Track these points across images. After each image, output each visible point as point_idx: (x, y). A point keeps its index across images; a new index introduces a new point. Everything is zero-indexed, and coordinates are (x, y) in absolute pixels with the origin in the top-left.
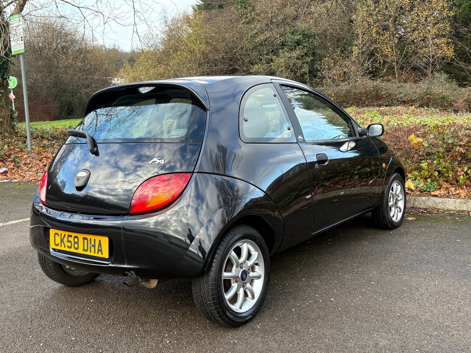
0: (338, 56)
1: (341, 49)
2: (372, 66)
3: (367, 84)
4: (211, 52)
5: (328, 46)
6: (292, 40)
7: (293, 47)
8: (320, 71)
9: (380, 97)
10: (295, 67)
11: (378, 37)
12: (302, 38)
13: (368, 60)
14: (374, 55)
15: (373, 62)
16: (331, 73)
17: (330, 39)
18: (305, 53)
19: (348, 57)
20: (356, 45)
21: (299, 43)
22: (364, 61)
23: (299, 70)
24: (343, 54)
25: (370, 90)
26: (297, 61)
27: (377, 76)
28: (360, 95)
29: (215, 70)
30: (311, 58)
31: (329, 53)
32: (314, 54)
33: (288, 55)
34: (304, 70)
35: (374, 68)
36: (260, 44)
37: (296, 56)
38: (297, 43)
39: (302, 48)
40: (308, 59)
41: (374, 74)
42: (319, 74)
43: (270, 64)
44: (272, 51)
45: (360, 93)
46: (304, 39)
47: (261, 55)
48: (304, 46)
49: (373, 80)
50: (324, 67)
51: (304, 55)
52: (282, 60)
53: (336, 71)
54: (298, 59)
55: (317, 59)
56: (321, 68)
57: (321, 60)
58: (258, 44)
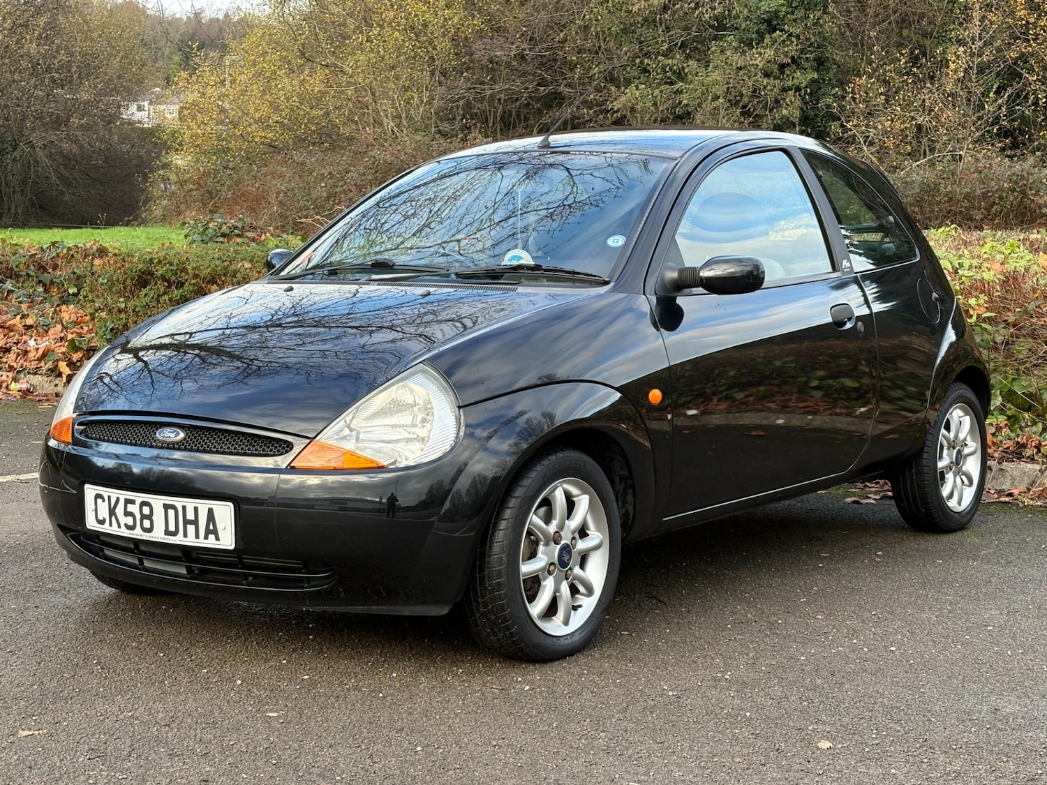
0: (902, 75)
1: (912, 53)
2: (1011, 111)
3: (990, 168)
4: (480, 34)
5: (870, 38)
6: (750, 11)
7: (754, 36)
8: (839, 119)
9: (1032, 212)
10: (756, 101)
11: (1032, 20)
12: (784, 9)
13: (998, 92)
14: (1020, 76)
15: (1014, 101)
16: (876, 128)
17: (877, 16)
18: (793, 58)
19: (932, 78)
20: (960, 42)
21: (775, 22)
22: (985, 94)
23: (771, 110)
24: (918, 68)
25: (1001, 189)
26: (765, 81)
27: (1024, 145)
28: (966, 204)
29: (491, 95)
30: (810, 76)
31: (870, 63)
32: (820, 63)
33: (737, 60)
34: (785, 112)
35: (1013, 120)
36: (645, 20)
37: (761, 66)
38: (769, 22)
39: (784, 41)
40: (802, 78)
41: (1015, 139)
42: (834, 127)
43: (675, 87)
44: (683, 45)
45: (967, 196)
46: (790, 10)
47: (647, 55)
48: (790, 35)
49: (1011, 157)
50: (853, 105)
51: (788, 64)
52: (716, 76)
53: (892, 120)
54: (767, 75)
55: (830, 80)
56: (843, 108)
57: (842, 84)
58: (640, 19)
